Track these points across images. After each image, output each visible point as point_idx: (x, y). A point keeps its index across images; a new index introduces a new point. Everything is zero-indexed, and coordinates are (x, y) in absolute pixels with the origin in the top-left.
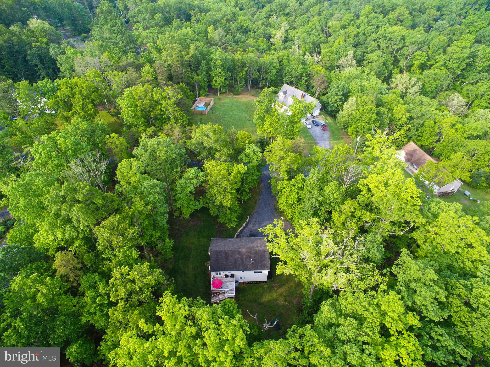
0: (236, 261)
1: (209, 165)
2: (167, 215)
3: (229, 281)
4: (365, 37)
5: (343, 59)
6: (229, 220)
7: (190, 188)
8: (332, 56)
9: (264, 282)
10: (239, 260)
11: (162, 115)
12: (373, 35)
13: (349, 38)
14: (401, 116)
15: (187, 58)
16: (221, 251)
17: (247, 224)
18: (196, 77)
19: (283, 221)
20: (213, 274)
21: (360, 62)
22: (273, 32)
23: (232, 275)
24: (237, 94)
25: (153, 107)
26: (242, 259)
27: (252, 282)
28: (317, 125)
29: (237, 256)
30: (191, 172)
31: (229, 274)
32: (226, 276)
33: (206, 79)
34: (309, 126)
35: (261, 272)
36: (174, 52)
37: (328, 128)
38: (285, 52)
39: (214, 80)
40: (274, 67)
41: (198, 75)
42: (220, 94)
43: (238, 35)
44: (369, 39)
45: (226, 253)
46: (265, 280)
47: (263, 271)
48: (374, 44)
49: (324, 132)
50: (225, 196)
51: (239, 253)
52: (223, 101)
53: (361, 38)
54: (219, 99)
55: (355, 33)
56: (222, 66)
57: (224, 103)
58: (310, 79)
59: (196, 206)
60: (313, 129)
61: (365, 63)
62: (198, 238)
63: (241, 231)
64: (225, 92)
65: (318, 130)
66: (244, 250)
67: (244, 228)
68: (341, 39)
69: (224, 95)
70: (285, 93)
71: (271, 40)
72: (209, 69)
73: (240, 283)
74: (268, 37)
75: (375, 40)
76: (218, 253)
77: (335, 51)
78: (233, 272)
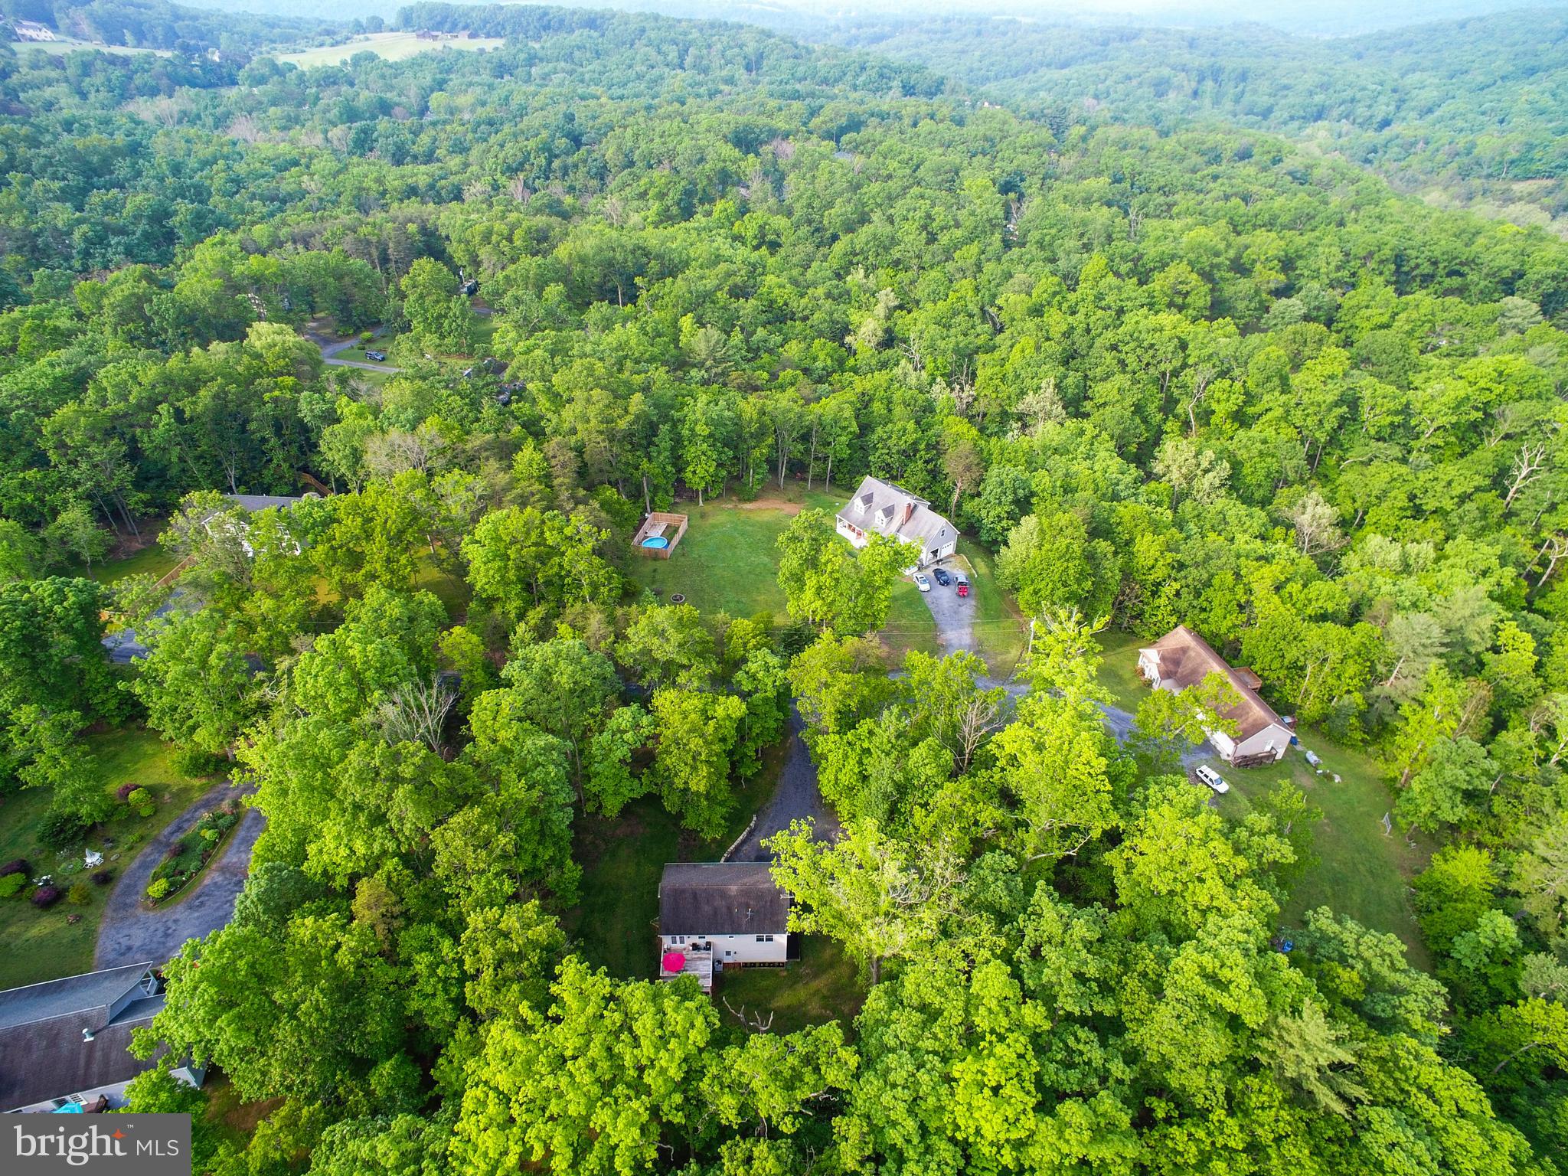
0: (715, 914)
1: (664, 699)
2: (570, 810)
3: (702, 959)
4: (1087, 338)
5: (1030, 398)
6: (708, 822)
7: (621, 752)
8: (1003, 387)
9: (779, 965)
10: (724, 910)
11: (562, 578)
12: (1109, 334)
13: (1048, 339)
14: (1151, 562)
15: (622, 424)
16: (683, 891)
17: (751, 833)
18: (645, 465)
19: (810, 824)
20: (667, 941)
21: (1075, 405)
22: (854, 317)
23: (709, 943)
24: (749, 500)
25: (542, 559)
26: (729, 909)
27: (754, 965)
28: (946, 583)
29: (718, 902)
30: (624, 716)
31: (701, 942)
32: (695, 947)
33: (669, 468)
34: (925, 587)
35: (770, 939)
36: (592, 411)
37: (973, 591)
38: (881, 377)
39: (691, 468)
40: (844, 428)
41: (650, 460)
42: (706, 500)
43: (761, 333)
44: (1099, 342)
45: (695, 894)
46: (783, 959)
47: (775, 937)
48: (1109, 358)
49: (961, 601)
50: (694, 768)
51: (723, 894)
52: (712, 521)
53: (1080, 341)
54: (703, 516)
55: (1064, 328)
56: (711, 435)
57: (714, 526)
58: (939, 455)
59: (632, 790)
60: (933, 593)
61: (1088, 406)
62: (638, 864)
63: (737, 848)
64: (719, 496)
65: (946, 594)
66: (734, 889)
67: (743, 842)
68: (1027, 342)
69: (715, 504)
70: (868, 499)
71: (848, 339)
72: (678, 442)
73: (726, 965)
74: (840, 332)
75: (1114, 347)
76: (678, 893)
77: (1011, 376)
78: (709, 938)
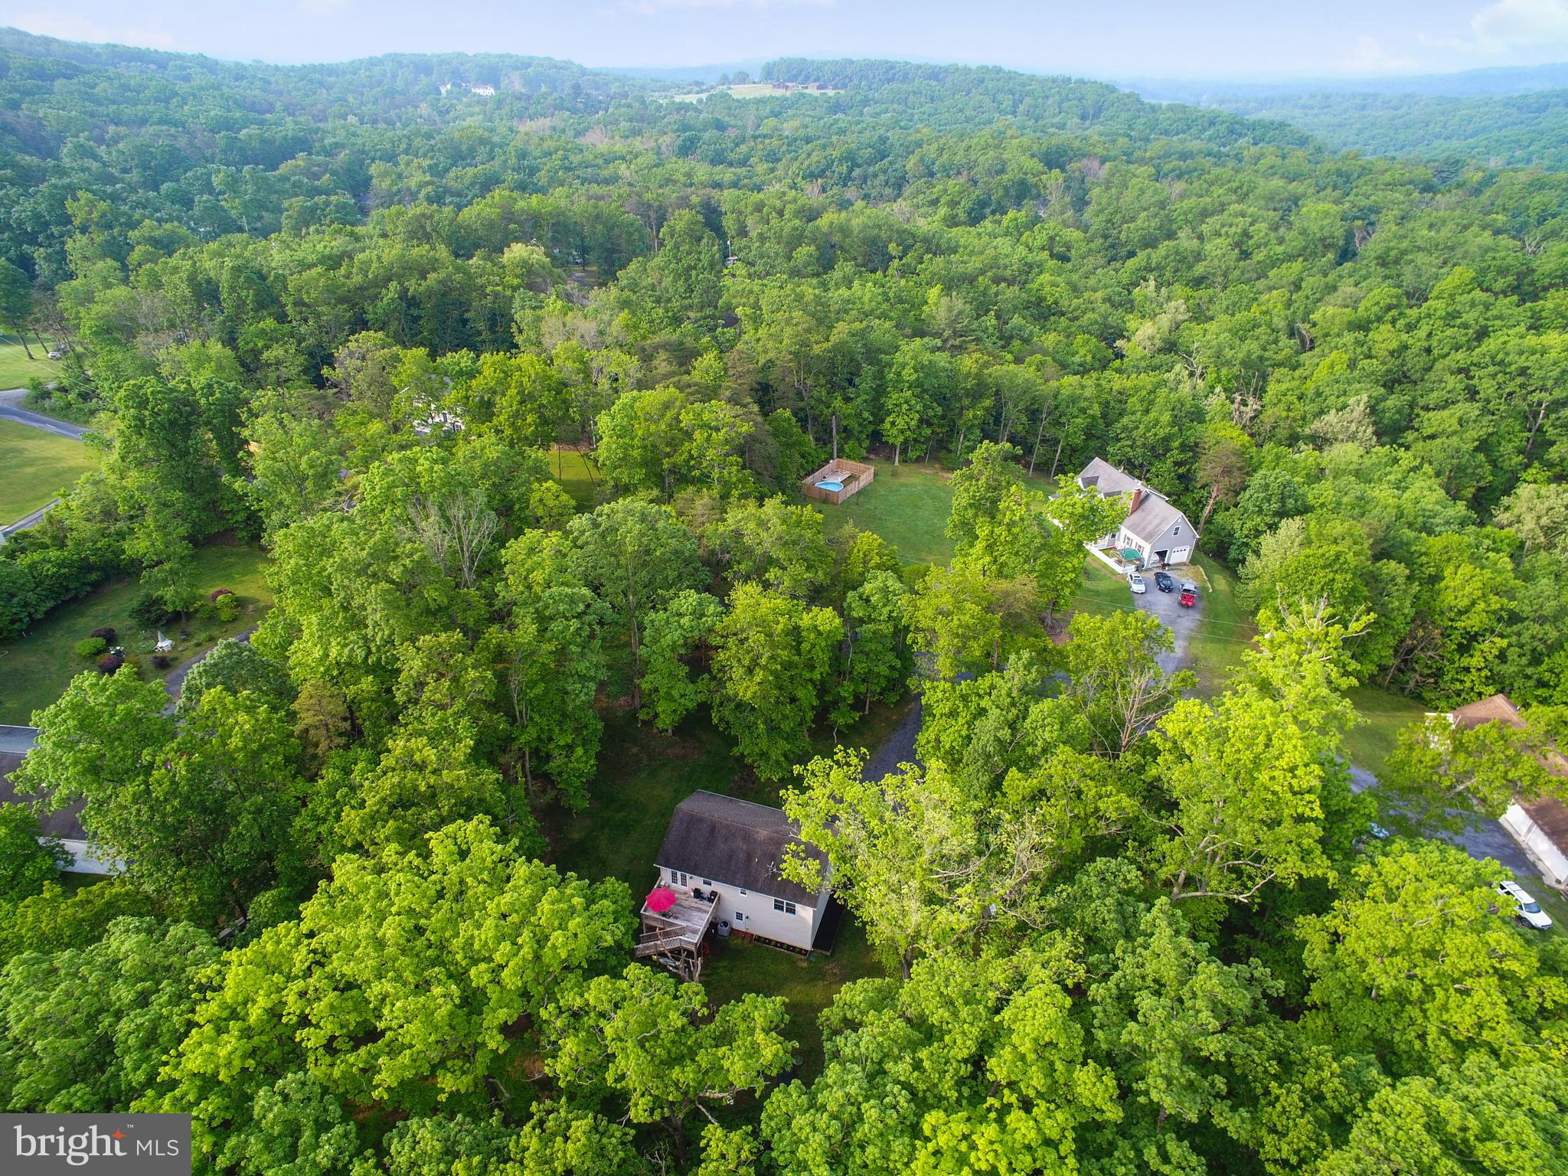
0: (731, 857)
2: (593, 686)
3: (699, 910)
4: (1424, 358)
5: (1331, 417)
7: (672, 636)
8: (1297, 405)
9: (801, 951)
10: (742, 856)
12: (1460, 356)
13: (1369, 357)
16: (701, 820)
18: (838, 403)
20: (666, 875)
21: (1392, 432)
23: (714, 894)
24: (951, 469)
26: (749, 857)
27: (769, 942)
28: (1168, 589)
29: (739, 844)
31: (706, 889)
32: (698, 894)
33: (866, 415)
34: (1138, 588)
35: (792, 910)
37: (1200, 605)
38: (1147, 380)
39: (890, 419)
40: (1083, 411)
41: (847, 400)
42: (904, 461)
44: (1438, 366)
45: (713, 829)
46: (807, 945)
47: (798, 907)
48: (1453, 382)
49: (1182, 612)
50: (750, 671)
51: (747, 837)
52: (902, 480)
53: (1414, 362)
54: (894, 474)
55: (1395, 345)
56: (918, 384)
57: (902, 485)
58: (1196, 457)
60: (1148, 597)
61: (1410, 436)
64: (919, 460)
65: (1165, 602)
66: (763, 833)
68: (1338, 358)
69: (914, 467)
70: (1092, 482)
71: (1119, 343)
72: (880, 391)
73: (733, 931)
75: (1461, 373)
76: (694, 821)
77: (1310, 393)
78: (716, 886)
